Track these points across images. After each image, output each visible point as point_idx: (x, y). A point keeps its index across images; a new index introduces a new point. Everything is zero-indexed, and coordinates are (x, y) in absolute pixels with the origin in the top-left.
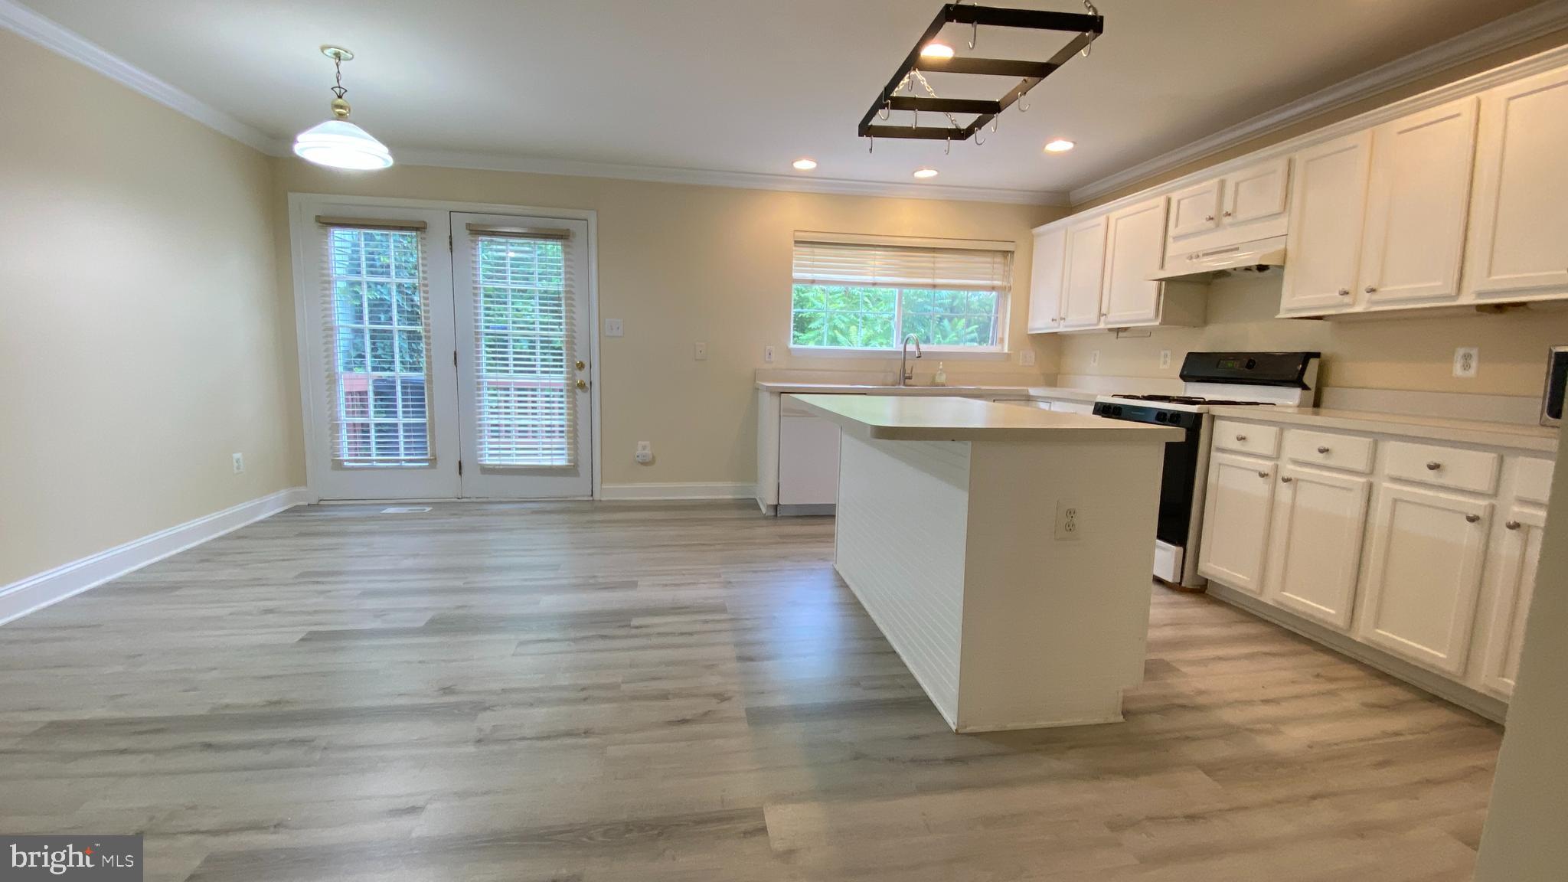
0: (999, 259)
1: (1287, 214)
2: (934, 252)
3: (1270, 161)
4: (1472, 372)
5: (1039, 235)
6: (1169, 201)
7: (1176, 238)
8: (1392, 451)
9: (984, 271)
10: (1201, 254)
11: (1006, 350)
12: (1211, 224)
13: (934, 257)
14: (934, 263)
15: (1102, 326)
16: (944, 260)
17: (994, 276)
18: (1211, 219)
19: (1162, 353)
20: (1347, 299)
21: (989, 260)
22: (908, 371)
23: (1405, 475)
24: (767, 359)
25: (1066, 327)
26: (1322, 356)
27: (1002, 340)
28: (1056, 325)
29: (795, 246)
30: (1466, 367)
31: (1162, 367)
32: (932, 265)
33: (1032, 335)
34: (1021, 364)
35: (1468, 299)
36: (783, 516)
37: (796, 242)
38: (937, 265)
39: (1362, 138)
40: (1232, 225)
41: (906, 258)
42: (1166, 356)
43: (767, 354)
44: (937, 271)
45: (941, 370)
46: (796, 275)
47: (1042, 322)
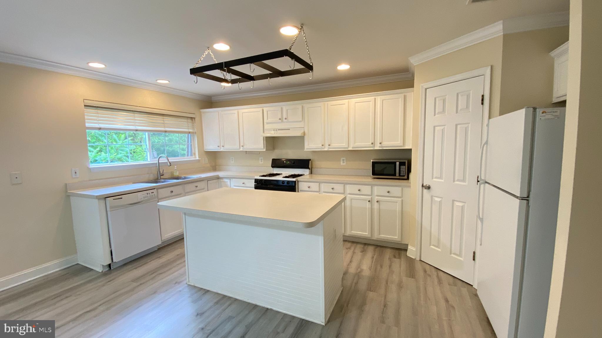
0: (190, 121)
1: (303, 121)
2: (163, 116)
3: (297, 105)
4: (345, 164)
5: (204, 113)
6: (263, 110)
7: (267, 123)
8: (348, 187)
9: (185, 126)
10: (277, 129)
11: (197, 158)
12: (280, 121)
13: (163, 118)
14: (163, 121)
15: (241, 150)
16: (168, 120)
17: (189, 128)
18: (280, 119)
19: (260, 158)
20: (323, 147)
21: (186, 120)
22: (161, 172)
23: (353, 193)
24: (74, 176)
25: (224, 149)
26: (311, 160)
27: (195, 154)
28: (220, 148)
29: (85, 108)
30: (344, 162)
31: (260, 163)
32: (162, 122)
33: (206, 151)
34: (203, 163)
35: (350, 149)
36: (114, 268)
37: (85, 106)
38: (165, 122)
39: (321, 104)
40: (287, 122)
41: (150, 118)
42: (261, 159)
43: (74, 173)
44: (166, 125)
45: (176, 170)
46: (87, 125)
47: (211, 147)
